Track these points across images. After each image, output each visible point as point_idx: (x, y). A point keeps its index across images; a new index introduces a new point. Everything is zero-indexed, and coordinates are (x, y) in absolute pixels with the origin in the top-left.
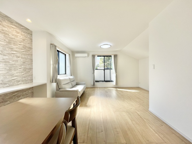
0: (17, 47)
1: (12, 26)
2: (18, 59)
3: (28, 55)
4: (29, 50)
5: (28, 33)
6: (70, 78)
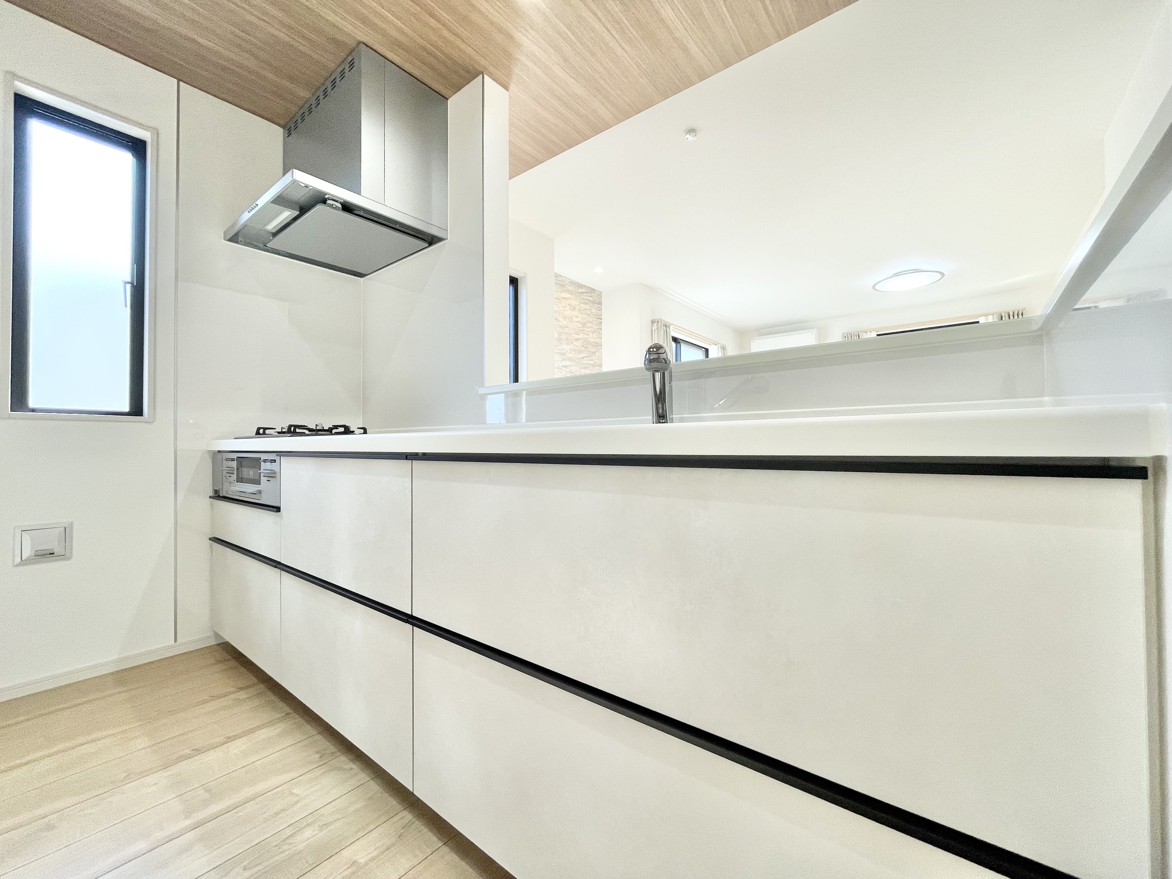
1: (564, 295)
5: (593, 302)
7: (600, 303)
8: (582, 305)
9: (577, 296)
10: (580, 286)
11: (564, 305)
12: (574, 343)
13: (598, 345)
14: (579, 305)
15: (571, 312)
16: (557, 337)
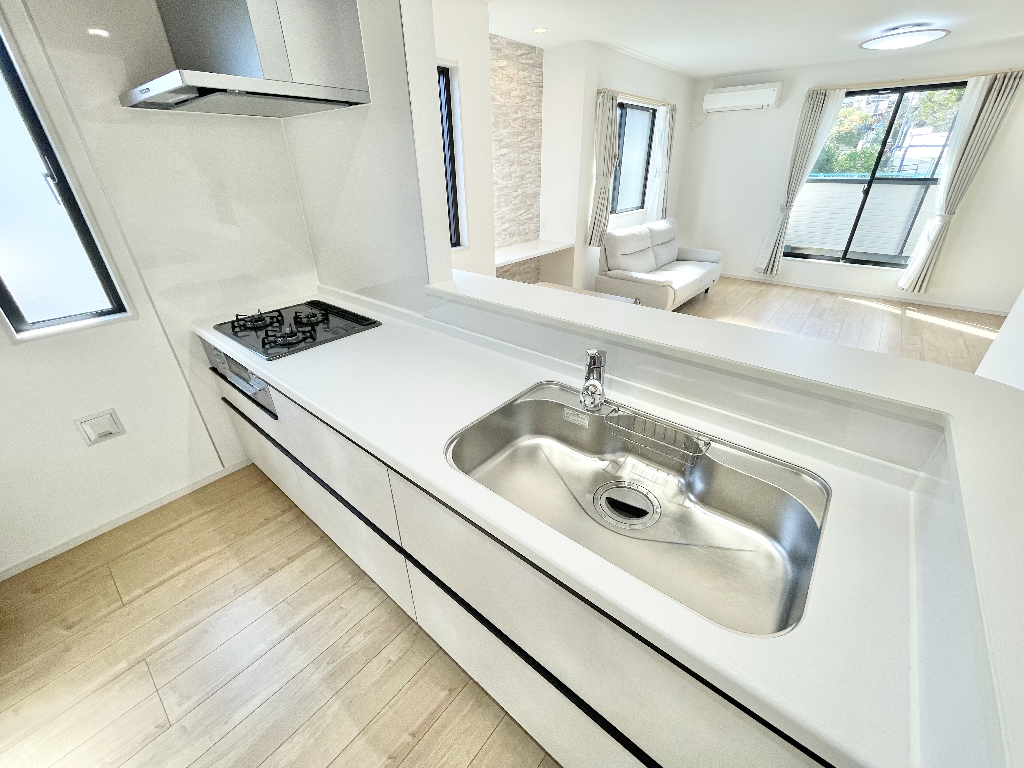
0: (510, 130)
3: (532, 148)
4: (532, 130)
5: (533, 66)
6: (652, 232)
7: (541, 66)
8: (521, 73)
9: (515, 62)
10: (519, 46)
11: (500, 77)
12: (512, 125)
13: (538, 122)
14: (518, 74)
15: (509, 85)
16: (494, 120)
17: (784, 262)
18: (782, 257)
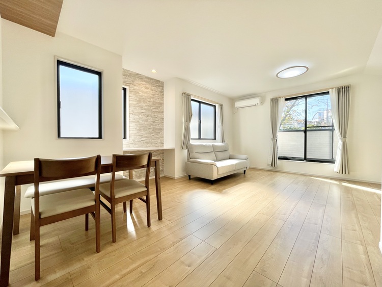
0: (147, 104)
1: (142, 83)
2: (148, 118)
3: (158, 112)
4: (159, 106)
5: (159, 86)
7: (163, 87)
8: (152, 87)
9: (150, 83)
11: (142, 87)
13: (161, 104)
17: (279, 162)
18: (278, 160)
